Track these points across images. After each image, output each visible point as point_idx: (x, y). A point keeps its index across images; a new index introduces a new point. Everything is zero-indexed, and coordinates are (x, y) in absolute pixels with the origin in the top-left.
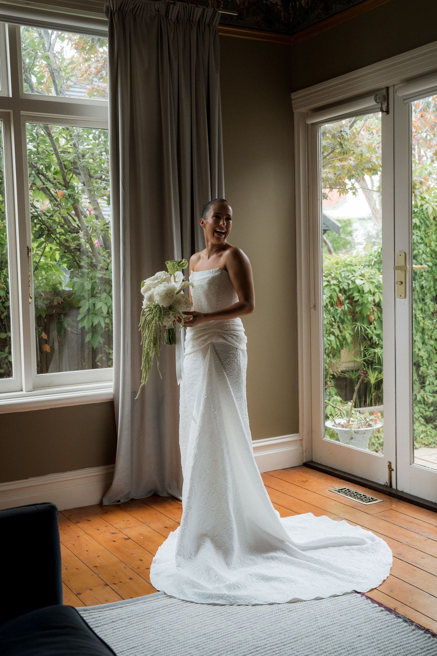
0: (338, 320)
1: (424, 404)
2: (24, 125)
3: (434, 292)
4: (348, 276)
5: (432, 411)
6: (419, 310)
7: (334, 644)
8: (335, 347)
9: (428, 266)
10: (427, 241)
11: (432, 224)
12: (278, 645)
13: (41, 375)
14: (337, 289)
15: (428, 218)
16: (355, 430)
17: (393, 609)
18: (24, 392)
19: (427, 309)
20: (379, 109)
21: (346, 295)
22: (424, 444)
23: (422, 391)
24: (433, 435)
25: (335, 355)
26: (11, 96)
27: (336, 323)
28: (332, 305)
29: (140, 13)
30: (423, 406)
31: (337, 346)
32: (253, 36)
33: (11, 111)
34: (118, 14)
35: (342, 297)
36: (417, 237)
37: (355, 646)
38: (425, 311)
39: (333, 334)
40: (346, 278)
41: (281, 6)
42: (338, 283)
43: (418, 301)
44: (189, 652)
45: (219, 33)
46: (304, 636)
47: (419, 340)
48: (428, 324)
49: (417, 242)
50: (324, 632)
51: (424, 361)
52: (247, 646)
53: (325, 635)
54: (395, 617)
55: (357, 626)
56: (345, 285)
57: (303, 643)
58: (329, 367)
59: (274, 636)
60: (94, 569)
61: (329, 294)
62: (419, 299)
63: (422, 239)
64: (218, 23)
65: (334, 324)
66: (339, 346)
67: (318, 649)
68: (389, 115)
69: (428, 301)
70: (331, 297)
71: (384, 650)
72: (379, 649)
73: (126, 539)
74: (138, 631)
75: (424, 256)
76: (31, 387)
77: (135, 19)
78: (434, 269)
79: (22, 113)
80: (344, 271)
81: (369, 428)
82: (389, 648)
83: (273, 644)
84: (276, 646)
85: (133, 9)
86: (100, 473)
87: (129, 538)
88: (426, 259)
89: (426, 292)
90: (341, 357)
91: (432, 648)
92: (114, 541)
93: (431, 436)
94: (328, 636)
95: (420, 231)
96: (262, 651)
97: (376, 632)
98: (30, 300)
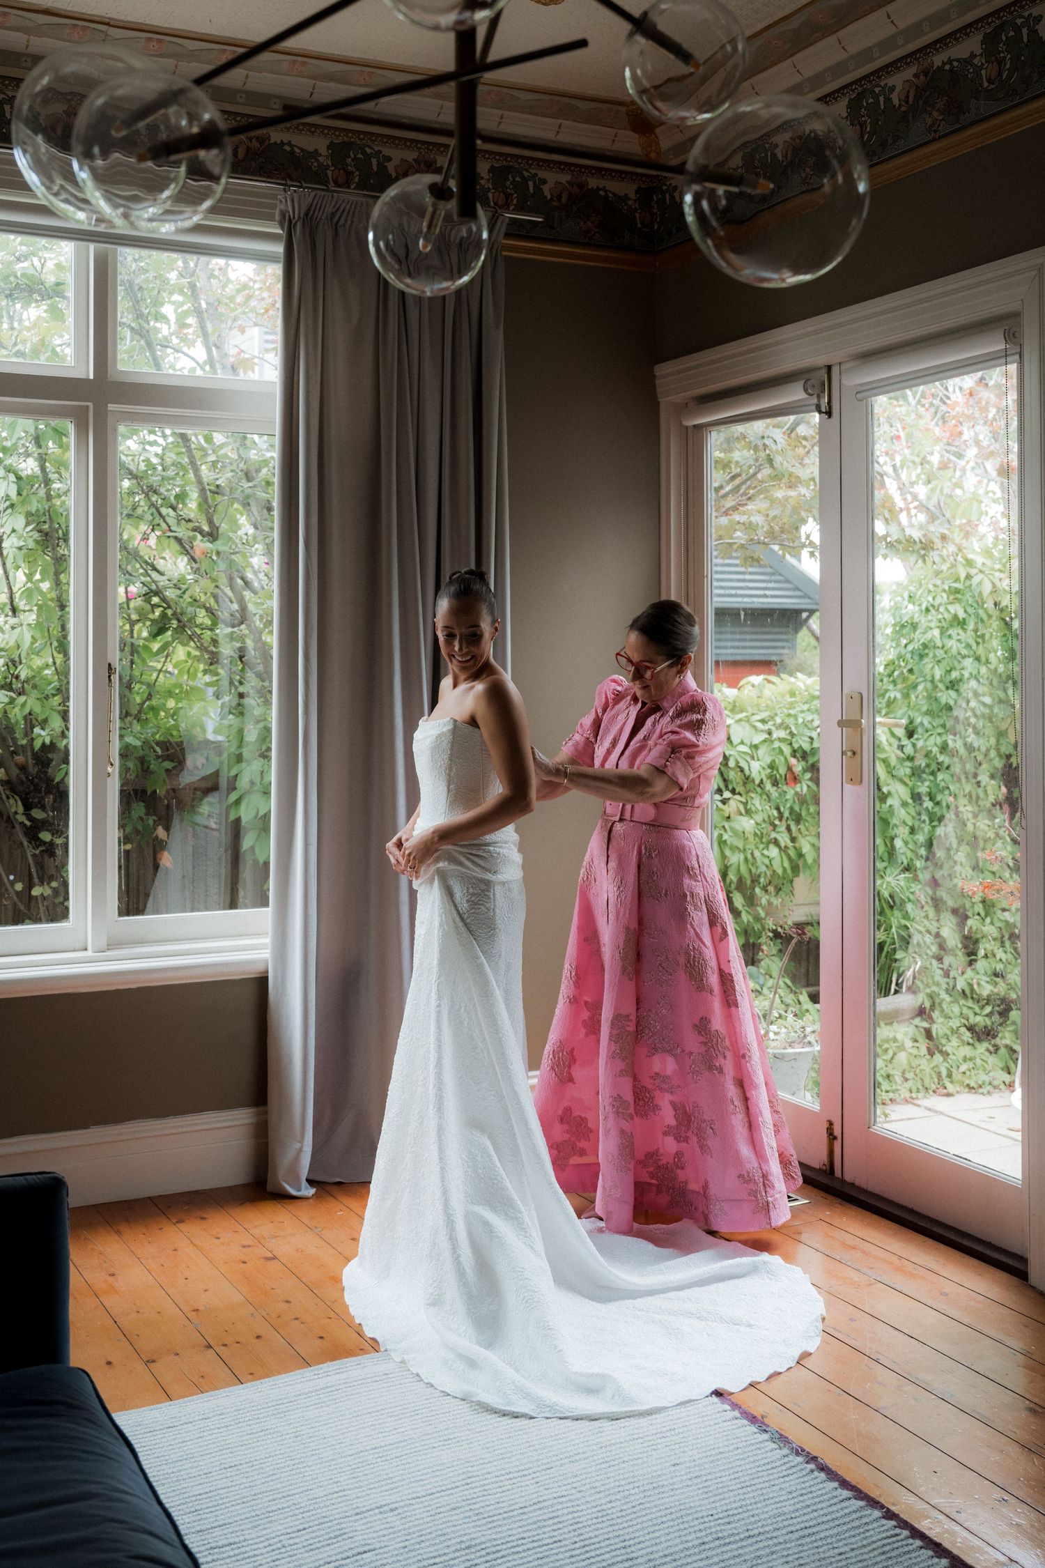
0: (786, 814)
1: (972, 998)
2: (115, 430)
3: (997, 759)
4: (813, 720)
5: (989, 1015)
6: (965, 796)
7: (622, 1477)
8: (780, 871)
9: (984, 704)
10: (981, 651)
11: (990, 616)
12: (511, 1476)
13: (126, 918)
14: (787, 750)
15: (980, 603)
16: (775, 1051)
17: (760, 1417)
18: (89, 953)
19: (982, 795)
20: (814, 407)
21: (807, 762)
22: (968, 1085)
23: (969, 971)
24: (989, 1068)
25: (780, 889)
26: (91, 377)
27: (784, 821)
28: (775, 783)
29: (346, 220)
30: (970, 1003)
31: (785, 869)
32: (579, 257)
33: (90, 404)
34: (303, 225)
35: (798, 767)
36: (959, 644)
37: (661, 1484)
38: (978, 798)
39: (776, 842)
40: (806, 726)
41: (635, 200)
42: (789, 737)
43: (963, 777)
44: (336, 1480)
45: (504, 253)
46: (566, 1461)
47: (964, 860)
48: (982, 827)
49: (959, 654)
50: (608, 1454)
51: (976, 907)
52: (451, 1475)
53: (608, 1459)
54: (756, 1430)
55: (677, 1446)
56: (804, 741)
57: (561, 1472)
58: (767, 914)
59: (509, 1458)
60: (192, 1315)
61: (768, 760)
62: (966, 773)
63: (968, 646)
64: (502, 235)
65: (777, 822)
66: (789, 871)
67: (587, 1487)
68: (832, 420)
69: (984, 778)
70: (772, 766)
71: (716, 1492)
72: (706, 1490)
73: (268, 1259)
74: (248, 1437)
75: (973, 683)
76: (104, 944)
77: (336, 235)
78: (996, 710)
79: (111, 407)
80: (802, 712)
81: (807, 1049)
82: (725, 1490)
83: (503, 1472)
84: (508, 1477)
85: (333, 214)
86: (245, 1122)
87: (274, 1258)
88: (981, 689)
89: (979, 758)
90: (795, 892)
91: (811, 1492)
92: (244, 1262)
93: (985, 1069)
94: (612, 1463)
95: (965, 630)
96: (478, 1484)
97: (710, 1459)
98: (110, 770)
